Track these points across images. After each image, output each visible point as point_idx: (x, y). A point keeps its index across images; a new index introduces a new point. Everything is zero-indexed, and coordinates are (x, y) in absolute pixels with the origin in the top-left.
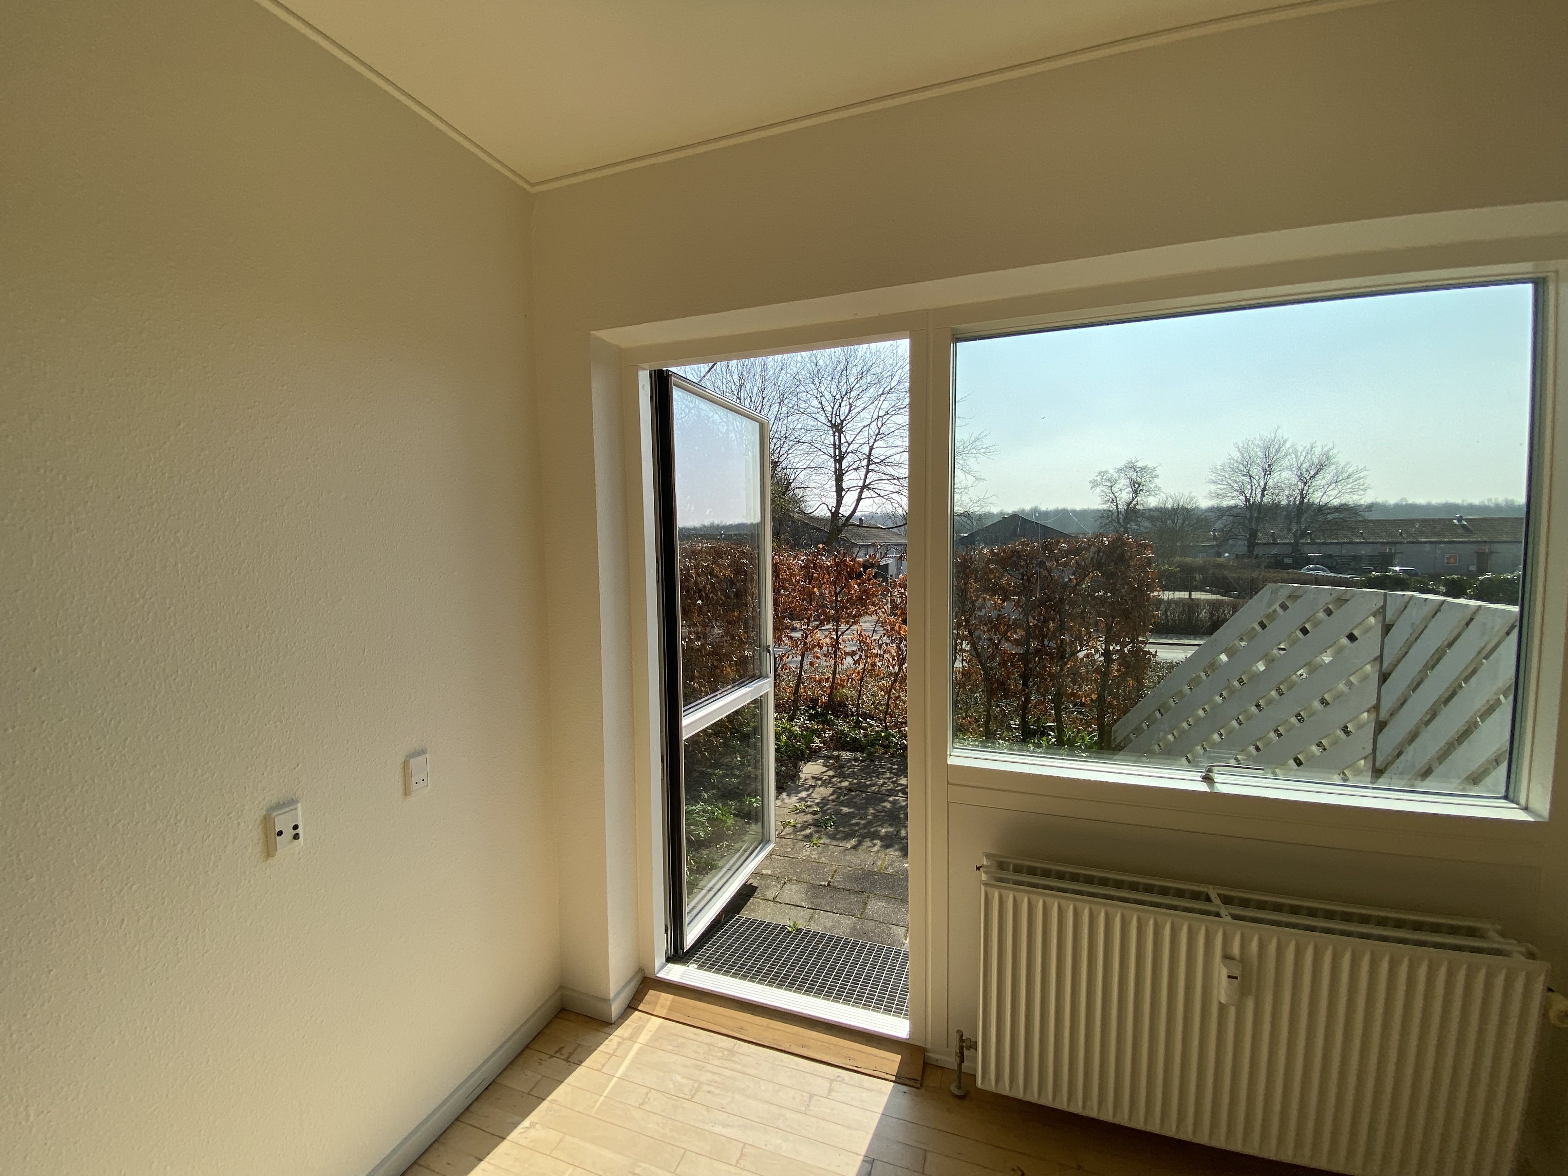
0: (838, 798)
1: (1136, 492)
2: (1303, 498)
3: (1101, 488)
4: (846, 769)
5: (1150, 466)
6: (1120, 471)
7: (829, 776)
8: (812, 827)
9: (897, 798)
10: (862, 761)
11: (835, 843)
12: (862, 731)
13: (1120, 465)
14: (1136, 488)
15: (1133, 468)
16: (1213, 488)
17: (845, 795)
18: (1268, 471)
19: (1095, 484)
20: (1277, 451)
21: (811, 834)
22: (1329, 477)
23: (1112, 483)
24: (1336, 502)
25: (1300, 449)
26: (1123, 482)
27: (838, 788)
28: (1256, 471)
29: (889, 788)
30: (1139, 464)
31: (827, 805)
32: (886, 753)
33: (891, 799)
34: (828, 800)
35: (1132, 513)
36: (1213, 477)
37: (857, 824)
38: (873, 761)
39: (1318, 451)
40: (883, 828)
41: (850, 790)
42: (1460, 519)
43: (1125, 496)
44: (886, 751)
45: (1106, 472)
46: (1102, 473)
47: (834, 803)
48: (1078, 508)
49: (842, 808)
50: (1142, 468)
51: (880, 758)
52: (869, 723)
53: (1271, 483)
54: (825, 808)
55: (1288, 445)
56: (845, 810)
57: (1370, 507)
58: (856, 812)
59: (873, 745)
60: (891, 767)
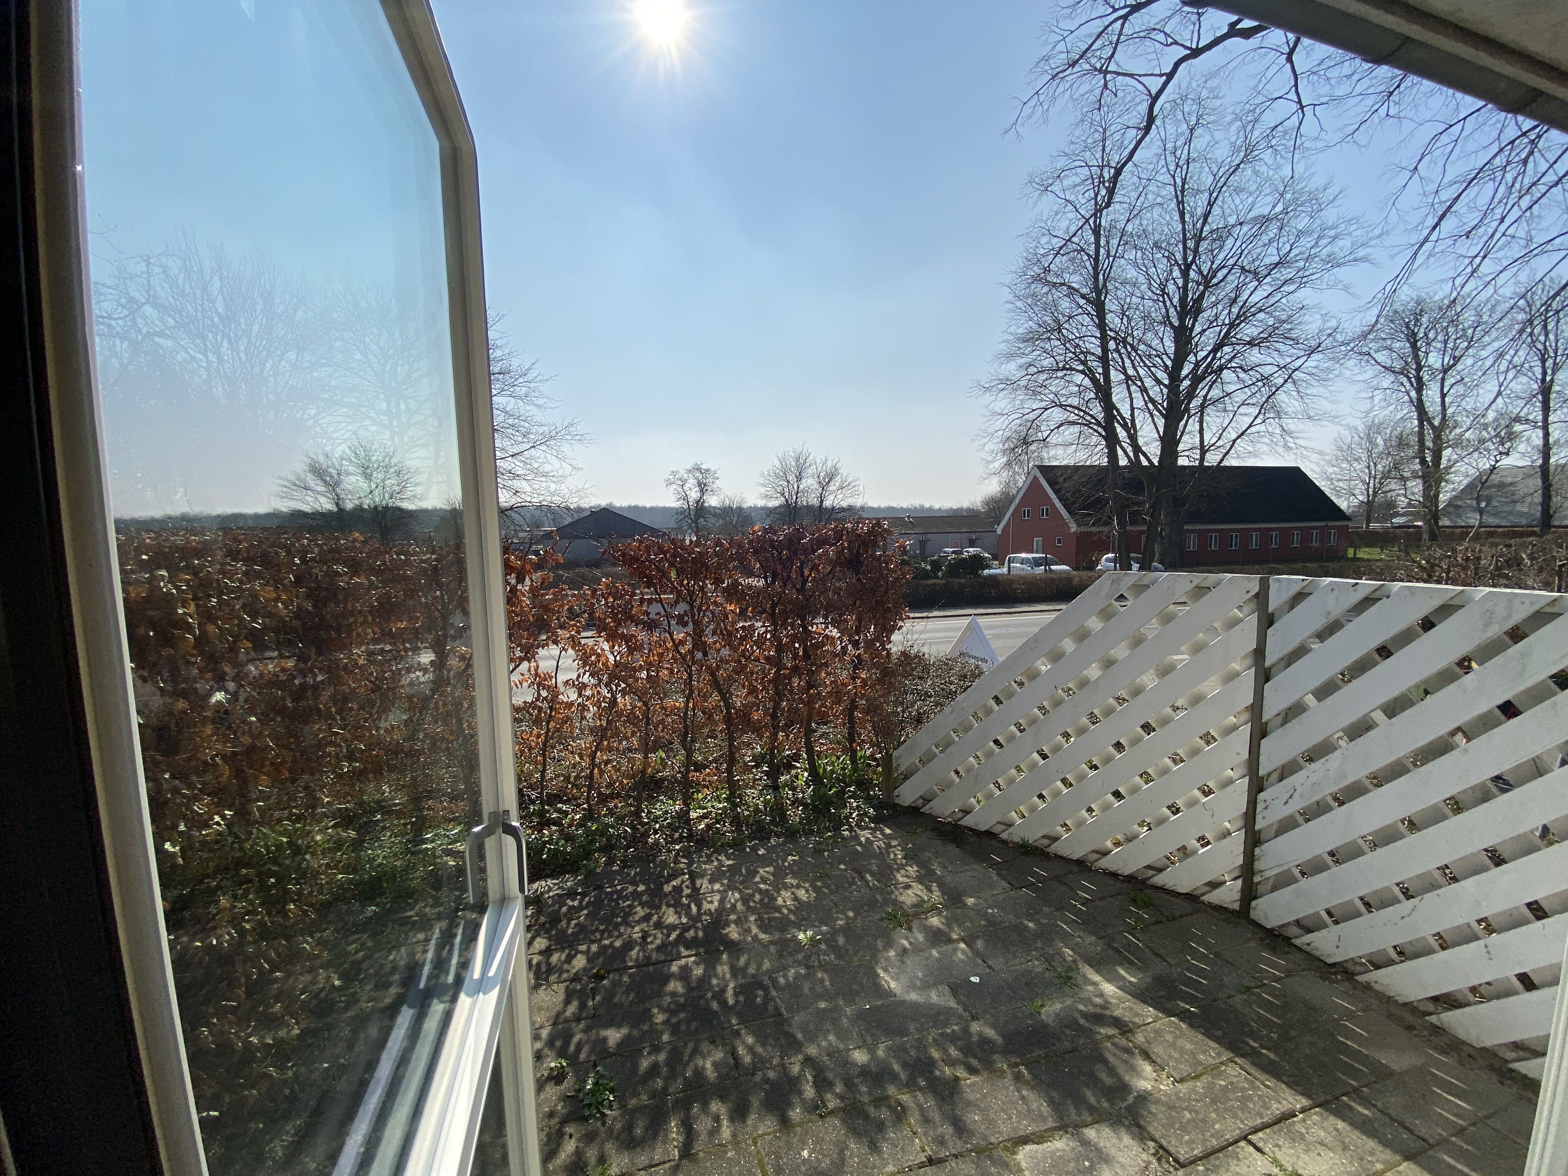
0: (582, 1006)
1: (702, 492)
2: (822, 502)
3: (674, 486)
4: (564, 923)
5: (712, 469)
6: (689, 471)
7: (541, 953)
8: (569, 1129)
9: (683, 962)
10: (584, 895)
11: (643, 1159)
12: (554, 828)
13: (689, 467)
14: (702, 487)
15: (699, 470)
16: (763, 490)
17: (594, 992)
18: (799, 478)
19: (669, 483)
20: (805, 463)
21: (578, 1153)
22: (837, 484)
23: (684, 482)
24: (844, 504)
25: (818, 461)
26: (692, 482)
27: (573, 980)
28: (792, 478)
29: (658, 942)
30: (704, 467)
31: (571, 1036)
32: (610, 862)
33: (674, 968)
34: (566, 1021)
35: (700, 510)
36: (762, 481)
37: (654, 1069)
38: (600, 887)
39: (829, 464)
40: (704, 1057)
41: (599, 977)
42: (909, 517)
43: (694, 495)
44: (609, 858)
45: (678, 472)
46: (674, 473)
47: (582, 1025)
48: (648, 505)
49: (604, 1033)
50: (707, 470)
51: (610, 877)
52: (559, 811)
53: (801, 487)
54: (572, 1048)
55: (811, 458)
56: (613, 1036)
57: (862, 508)
58: (635, 1032)
59: (588, 855)
60: (635, 891)
